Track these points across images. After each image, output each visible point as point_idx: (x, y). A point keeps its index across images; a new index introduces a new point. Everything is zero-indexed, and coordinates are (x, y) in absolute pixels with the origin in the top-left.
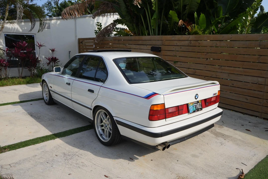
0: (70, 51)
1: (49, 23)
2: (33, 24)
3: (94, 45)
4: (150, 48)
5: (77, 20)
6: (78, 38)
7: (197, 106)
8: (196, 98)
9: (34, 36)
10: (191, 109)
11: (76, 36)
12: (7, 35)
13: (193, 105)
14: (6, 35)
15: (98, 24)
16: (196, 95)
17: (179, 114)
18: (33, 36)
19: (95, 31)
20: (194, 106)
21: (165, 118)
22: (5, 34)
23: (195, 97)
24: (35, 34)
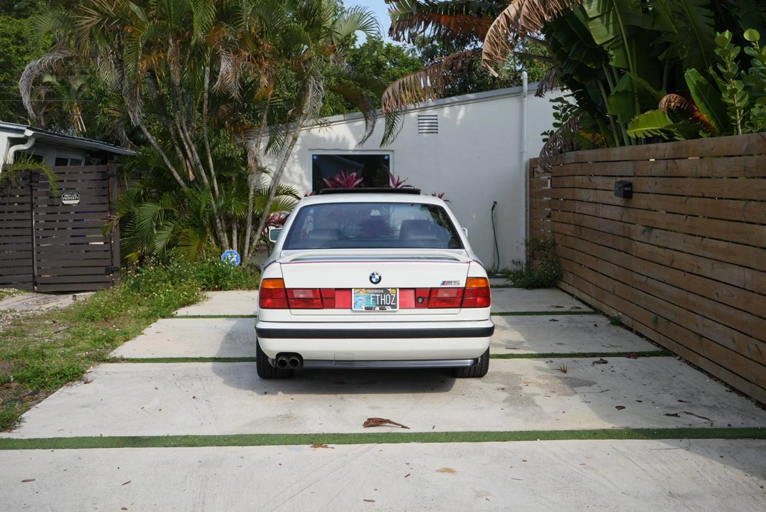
0: (495, 203)
1: (436, 116)
2: (370, 122)
3: (549, 181)
4: (612, 187)
5: (525, 99)
6: (526, 158)
7: (382, 300)
8: (374, 280)
9: (388, 155)
10: (360, 302)
11: (521, 153)
12: (318, 156)
13: (368, 294)
14: (315, 157)
15: (559, 111)
16: (373, 274)
17: (323, 307)
18: (386, 157)
19: (545, 134)
20: (372, 299)
21: (289, 308)
22: (313, 155)
23: (371, 278)
24: (393, 151)
